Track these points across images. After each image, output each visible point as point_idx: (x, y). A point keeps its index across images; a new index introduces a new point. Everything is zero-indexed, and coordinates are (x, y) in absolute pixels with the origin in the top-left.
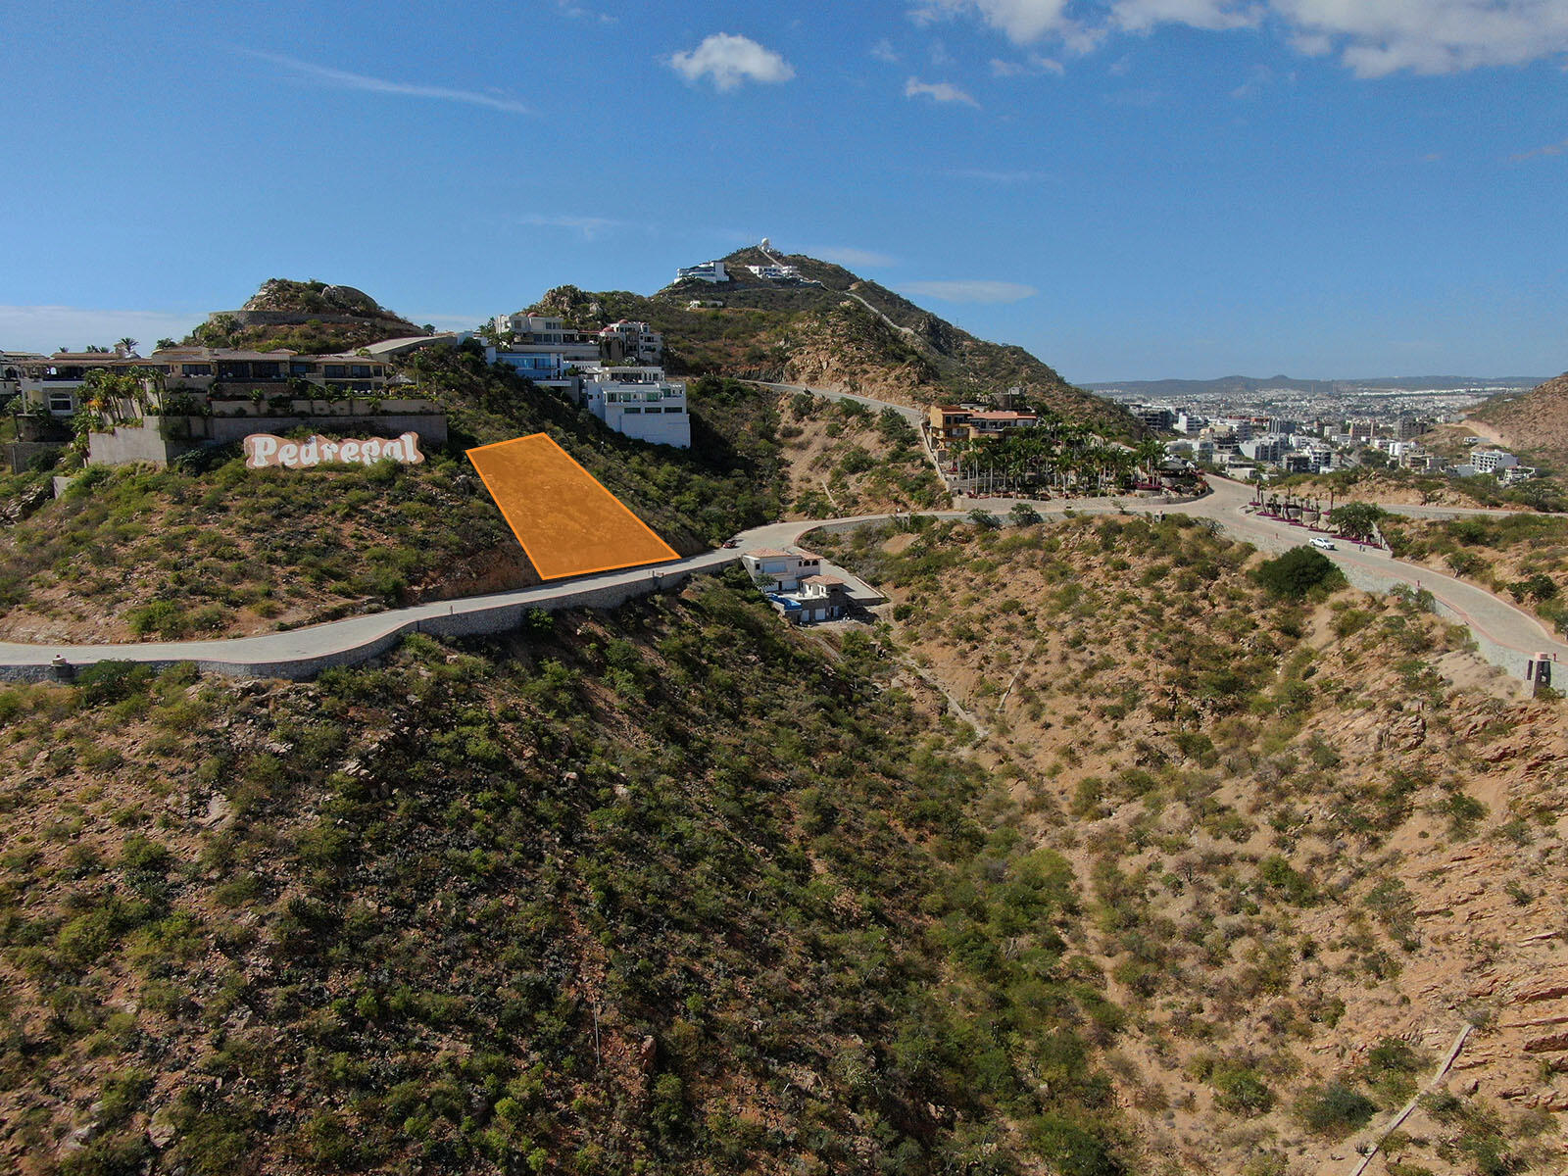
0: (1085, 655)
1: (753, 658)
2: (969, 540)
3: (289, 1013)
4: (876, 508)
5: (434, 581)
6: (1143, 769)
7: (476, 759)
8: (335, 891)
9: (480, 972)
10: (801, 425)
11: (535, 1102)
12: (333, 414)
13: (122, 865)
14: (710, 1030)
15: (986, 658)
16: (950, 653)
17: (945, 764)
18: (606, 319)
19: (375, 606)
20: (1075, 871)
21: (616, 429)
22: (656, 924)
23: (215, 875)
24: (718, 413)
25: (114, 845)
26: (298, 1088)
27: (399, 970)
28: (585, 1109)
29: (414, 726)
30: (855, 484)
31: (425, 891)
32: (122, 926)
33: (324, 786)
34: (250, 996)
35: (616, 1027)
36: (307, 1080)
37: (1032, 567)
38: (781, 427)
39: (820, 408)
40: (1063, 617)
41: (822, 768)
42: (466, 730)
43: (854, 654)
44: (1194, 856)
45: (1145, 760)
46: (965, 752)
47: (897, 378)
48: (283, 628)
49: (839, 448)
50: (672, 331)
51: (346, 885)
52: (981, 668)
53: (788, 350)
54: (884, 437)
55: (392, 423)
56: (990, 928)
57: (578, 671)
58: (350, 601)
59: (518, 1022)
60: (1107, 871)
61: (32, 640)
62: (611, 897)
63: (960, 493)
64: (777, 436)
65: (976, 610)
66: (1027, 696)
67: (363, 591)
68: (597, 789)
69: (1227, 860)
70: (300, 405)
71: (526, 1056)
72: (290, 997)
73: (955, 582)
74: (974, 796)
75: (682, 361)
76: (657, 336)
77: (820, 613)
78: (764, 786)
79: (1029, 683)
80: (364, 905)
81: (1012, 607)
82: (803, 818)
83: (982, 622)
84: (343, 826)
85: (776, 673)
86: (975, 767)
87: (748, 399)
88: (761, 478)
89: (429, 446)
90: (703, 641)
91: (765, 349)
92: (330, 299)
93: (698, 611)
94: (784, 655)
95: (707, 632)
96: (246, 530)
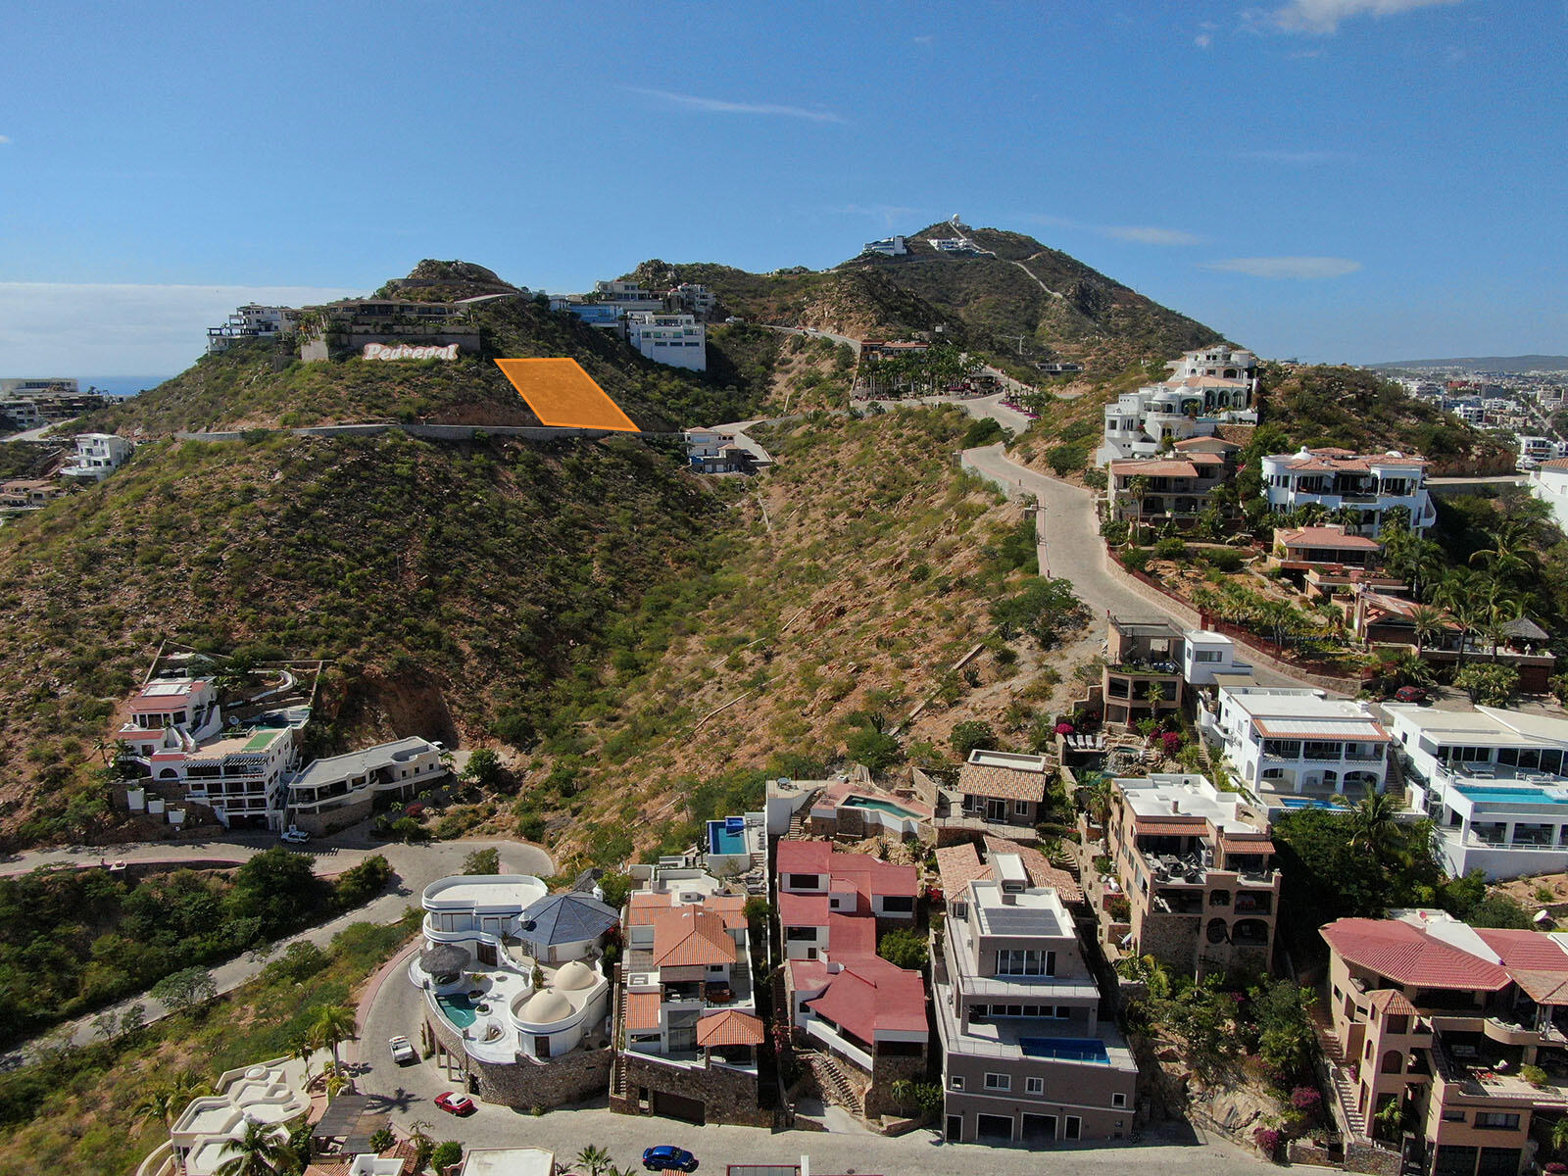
1: (630, 477)
2: (841, 426)
3: (280, 536)
7: (398, 475)
8: (315, 506)
9: (361, 540)
10: (793, 357)
12: (415, 333)
13: (239, 490)
14: (459, 582)
15: (799, 492)
16: (784, 489)
17: (733, 543)
18: (676, 283)
19: (393, 421)
21: (648, 356)
23: (269, 495)
24: (738, 348)
25: (238, 485)
27: (327, 533)
28: (385, 587)
29: (372, 458)
30: (806, 394)
31: (349, 513)
33: (321, 473)
34: (268, 529)
35: (414, 570)
36: (279, 555)
38: (779, 358)
39: (810, 344)
42: (399, 465)
43: (724, 489)
46: (750, 538)
47: (865, 322)
49: (808, 371)
50: (731, 292)
51: (318, 505)
52: (793, 497)
53: (806, 303)
54: (836, 362)
55: (446, 339)
57: (494, 462)
58: (381, 418)
59: (371, 557)
62: (438, 532)
63: (856, 397)
64: (775, 364)
65: (814, 467)
67: (389, 416)
68: (460, 500)
70: (397, 329)
71: (367, 568)
72: (281, 532)
73: (818, 451)
74: (735, 556)
76: (711, 295)
77: (720, 467)
78: (586, 528)
80: (322, 512)
81: (833, 463)
83: (811, 472)
84: (324, 487)
85: (643, 486)
86: (749, 545)
87: (764, 338)
88: (749, 392)
89: (461, 352)
90: (599, 464)
91: (790, 303)
92: (455, 270)
93: (607, 450)
94: (657, 479)
95: (604, 460)
96: (348, 387)
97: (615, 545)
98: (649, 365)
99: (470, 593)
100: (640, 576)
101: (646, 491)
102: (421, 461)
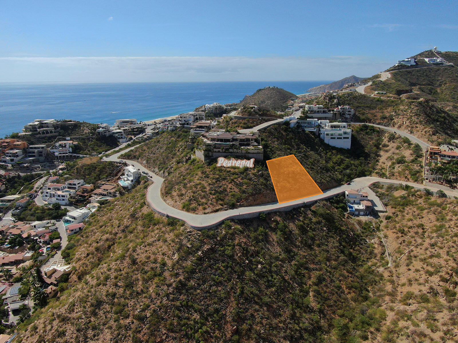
0: (433, 250)
1: (325, 229)
2: (421, 197)
3: (172, 300)
4: (399, 178)
5: (243, 202)
6: (428, 295)
7: (226, 255)
8: (188, 279)
9: (208, 302)
10: (389, 144)
11: (207, 332)
12: (238, 153)
13: (160, 263)
15: (404, 241)
16: (395, 235)
17: (373, 271)
18: (338, 104)
19: (226, 208)
20: (387, 319)
21: (327, 143)
22: (251, 301)
23: (171, 270)
24: (364, 137)
25: (160, 258)
26: (169, 315)
27: (193, 298)
28: (216, 337)
29: (216, 245)
30: (398, 168)
31: (204, 282)
32: (155, 275)
33: (194, 256)
34: (167, 295)
35: (230, 322)
36: (171, 314)
37: (434, 213)
38: (383, 143)
39: (397, 138)
40: (435, 235)
41: (329, 265)
42: (227, 247)
43: (365, 229)
44: (418, 330)
45: (430, 293)
46: (381, 269)
47: (425, 132)
48: (205, 214)
49: (397, 154)
50: (360, 107)
51: (190, 278)
52: (401, 244)
53: (394, 116)
54: (412, 153)
55: (250, 155)
56: (351, 325)
57: (267, 230)
58: (221, 207)
59: (210, 315)
60: (395, 323)
61: (168, 204)
62: (242, 292)
63: (427, 179)
64: (381, 146)
65: (410, 224)
66: (409, 258)
67: (225, 204)
68: (253, 265)
69: (425, 336)
71: (209, 322)
72: (173, 298)
73: (410, 211)
74: (375, 284)
75: (359, 117)
76: (352, 110)
77: (362, 213)
78: (307, 268)
79: (412, 254)
80: (192, 283)
81: (421, 226)
82: (313, 279)
83: (409, 228)
84: (194, 266)
85: (331, 234)
86: (382, 276)
87: (375, 133)
88: (369, 160)
89: (256, 163)
90: (311, 222)
91: (387, 115)
92: (254, 111)
93: (314, 213)
94: (337, 228)
95: (314, 220)
96: (210, 184)
97: (320, 280)
98: (328, 148)
99: (255, 338)
100: (332, 302)
101: (332, 237)
102: (236, 242)
